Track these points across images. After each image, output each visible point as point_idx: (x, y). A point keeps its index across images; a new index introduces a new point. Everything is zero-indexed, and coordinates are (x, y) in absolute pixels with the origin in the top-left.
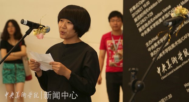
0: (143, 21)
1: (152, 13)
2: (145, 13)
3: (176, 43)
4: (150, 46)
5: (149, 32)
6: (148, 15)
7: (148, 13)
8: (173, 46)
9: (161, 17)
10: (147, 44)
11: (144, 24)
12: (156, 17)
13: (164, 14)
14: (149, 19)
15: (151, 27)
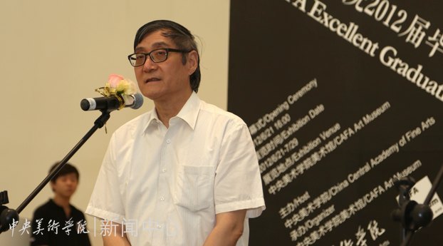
0: (274, 159)
1: (295, 142)
2: (278, 140)
3: (351, 208)
4: (290, 216)
5: (289, 183)
6: (286, 146)
7: (286, 141)
8: (344, 215)
9: (317, 149)
10: (283, 212)
11: (275, 165)
12: (306, 150)
13: (324, 143)
14: (288, 155)
15: (293, 173)
